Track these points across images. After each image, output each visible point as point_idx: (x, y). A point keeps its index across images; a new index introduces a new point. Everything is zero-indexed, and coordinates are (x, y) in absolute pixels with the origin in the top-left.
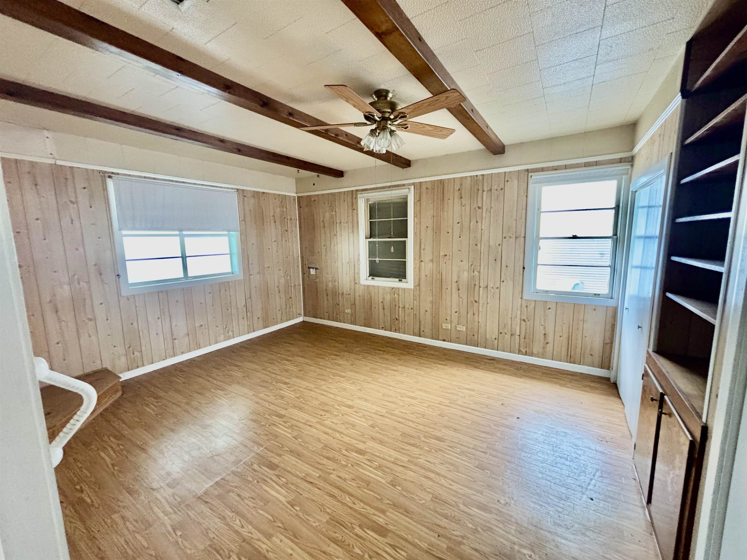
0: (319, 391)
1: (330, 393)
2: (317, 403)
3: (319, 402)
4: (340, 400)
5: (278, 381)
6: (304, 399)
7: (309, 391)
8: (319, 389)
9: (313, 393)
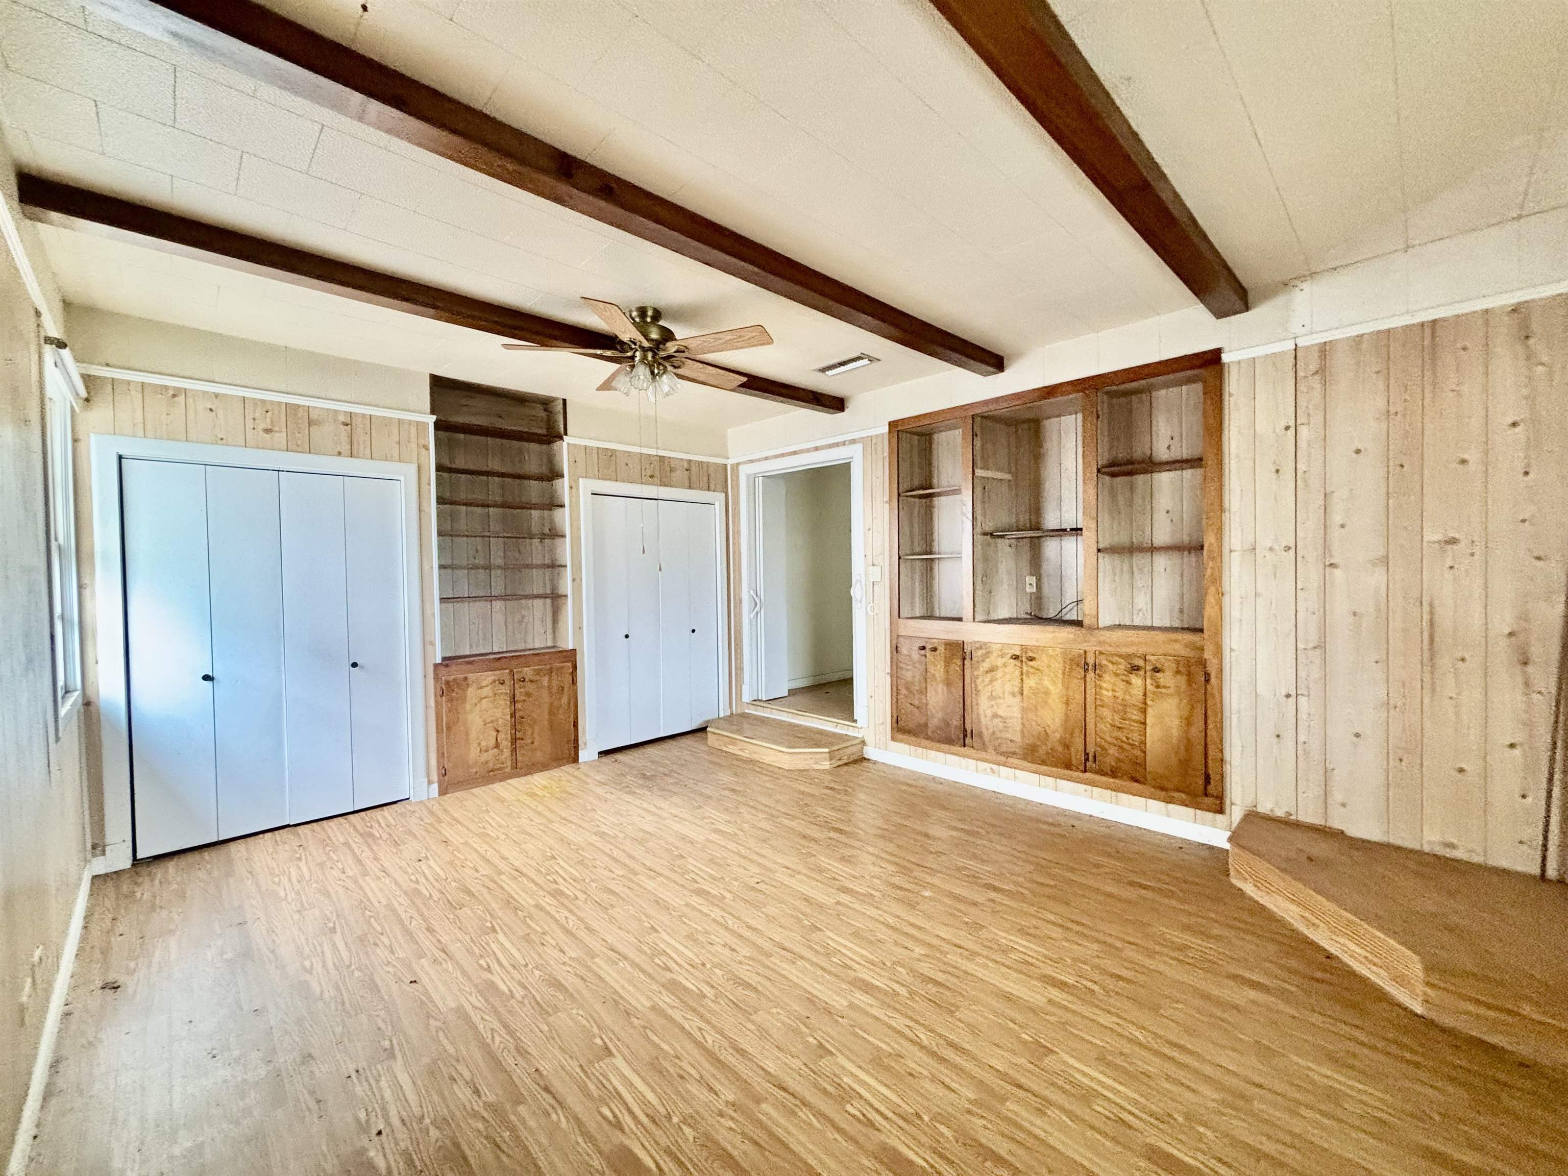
0: (760, 941)
1: (733, 932)
2: (771, 910)
3: (763, 909)
4: (715, 909)
5: (888, 999)
6: (800, 921)
7: (787, 945)
8: (760, 950)
9: (777, 938)
